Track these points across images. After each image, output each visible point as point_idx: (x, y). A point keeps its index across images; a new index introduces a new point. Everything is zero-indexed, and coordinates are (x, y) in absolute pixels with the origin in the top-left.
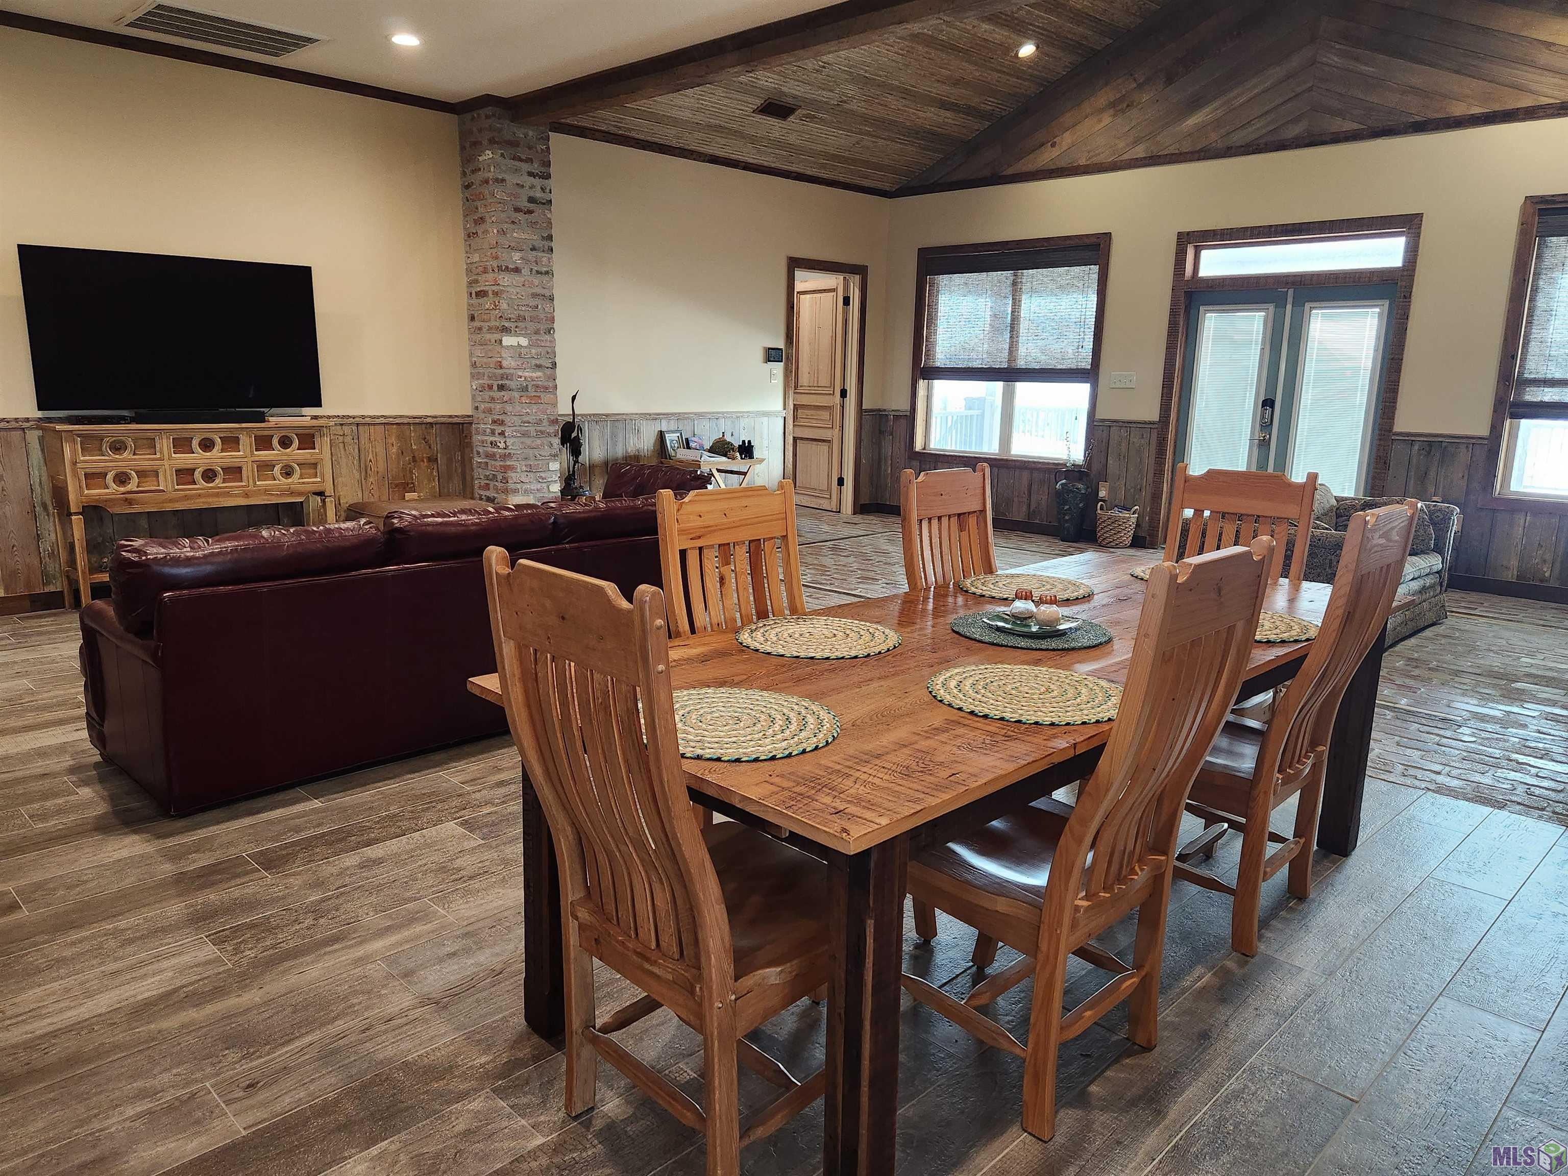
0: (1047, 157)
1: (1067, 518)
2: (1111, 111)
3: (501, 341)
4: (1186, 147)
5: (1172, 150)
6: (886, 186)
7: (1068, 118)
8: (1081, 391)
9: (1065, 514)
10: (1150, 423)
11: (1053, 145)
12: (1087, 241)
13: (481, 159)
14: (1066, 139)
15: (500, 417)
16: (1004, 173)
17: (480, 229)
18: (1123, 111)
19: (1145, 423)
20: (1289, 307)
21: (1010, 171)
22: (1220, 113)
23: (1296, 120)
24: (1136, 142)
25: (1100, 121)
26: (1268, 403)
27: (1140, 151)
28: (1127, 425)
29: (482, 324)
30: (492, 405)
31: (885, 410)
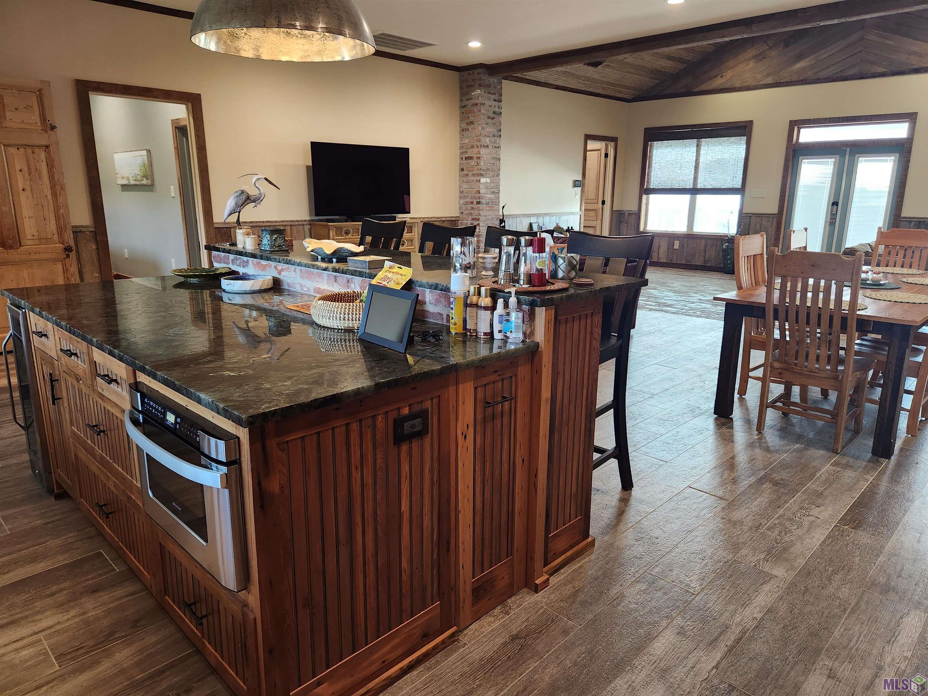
0: (718, 82)
1: (729, 262)
2: (754, 60)
3: (480, 180)
4: (795, 78)
5: (787, 79)
6: (628, 97)
7: (731, 63)
8: (736, 199)
9: (728, 260)
10: (773, 214)
11: (722, 77)
12: (739, 124)
13: (473, 94)
14: (729, 74)
15: (477, 217)
16: (694, 91)
17: (470, 127)
18: (761, 60)
19: (770, 214)
20: (847, 157)
21: (697, 90)
22: (813, 62)
23: (853, 66)
24: (768, 75)
25: (748, 65)
26: (835, 204)
27: (769, 80)
28: (760, 215)
29: (468, 172)
30: (472, 212)
31: (623, 211)
